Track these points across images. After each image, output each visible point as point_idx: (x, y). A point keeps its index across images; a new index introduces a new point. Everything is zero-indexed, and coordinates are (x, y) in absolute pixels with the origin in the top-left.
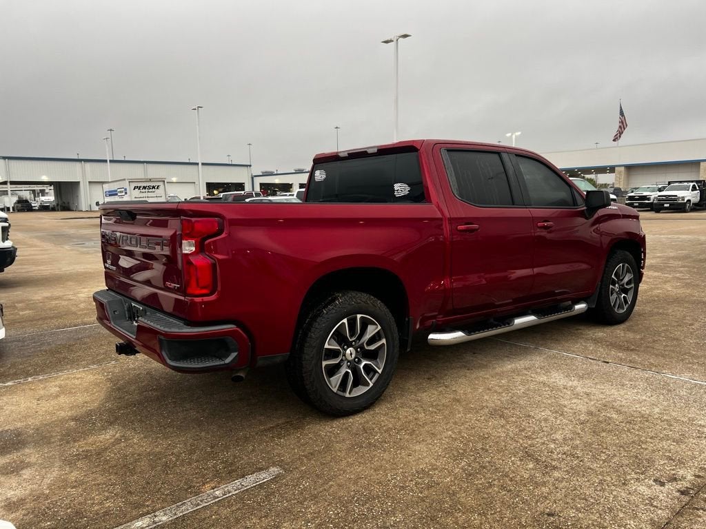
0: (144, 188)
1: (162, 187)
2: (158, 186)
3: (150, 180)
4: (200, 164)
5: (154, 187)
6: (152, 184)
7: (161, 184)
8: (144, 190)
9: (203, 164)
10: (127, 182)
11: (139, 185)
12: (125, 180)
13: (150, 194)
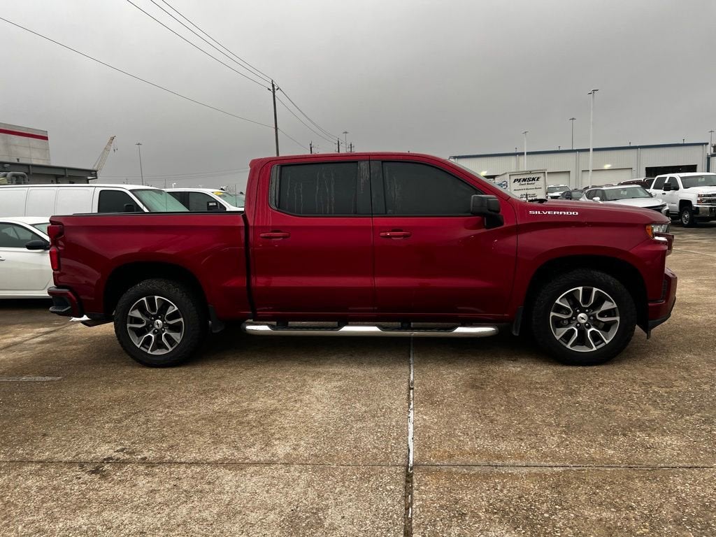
0: (524, 180)
1: (542, 179)
2: (538, 178)
3: (531, 173)
4: (591, 150)
5: (534, 179)
6: (532, 176)
7: (542, 175)
8: (524, 183)
9: (594, 150)
10: (508, 175)
11: (519, 177)
12: (506, 173)
13: (530, 186)
